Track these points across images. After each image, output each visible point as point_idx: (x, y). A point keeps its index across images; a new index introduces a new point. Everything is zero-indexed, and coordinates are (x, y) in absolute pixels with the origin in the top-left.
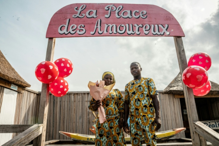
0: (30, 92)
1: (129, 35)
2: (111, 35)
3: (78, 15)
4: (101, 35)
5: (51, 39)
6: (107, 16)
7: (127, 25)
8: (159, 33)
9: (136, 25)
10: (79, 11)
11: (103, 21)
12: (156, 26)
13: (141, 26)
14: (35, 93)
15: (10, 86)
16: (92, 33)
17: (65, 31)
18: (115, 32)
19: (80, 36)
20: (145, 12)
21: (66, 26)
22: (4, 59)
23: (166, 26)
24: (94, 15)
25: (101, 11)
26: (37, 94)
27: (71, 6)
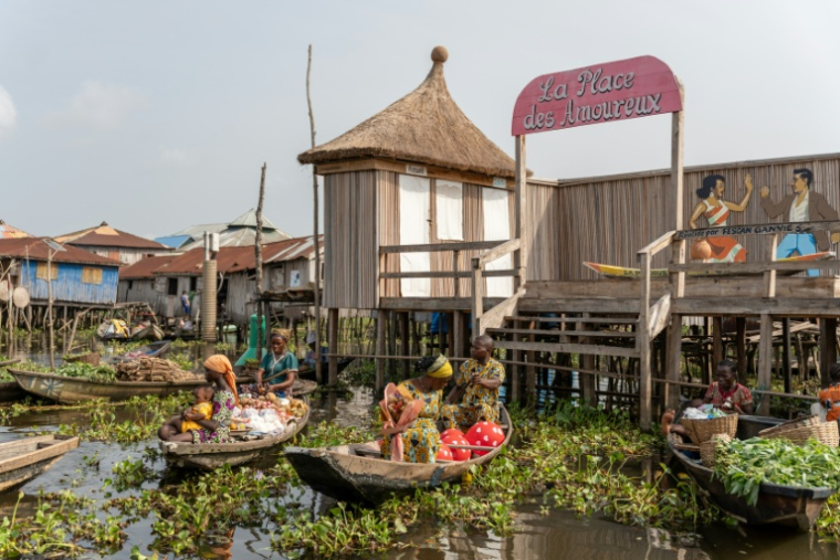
0: (537, 185)
1: (606, 120)
2: (584, 123)
3: (544, 97)
4: (572, 125)
5: (518, 137)
6: (580, 93)
7: (605, 104)
8: (645, 111)
9: (616, 102)
10: (545, 90)
11: (575, 103)
12: (644, 98)
13: (622, 102)
14: (548, 186)
15: (492, 182)
16: (562, 123)
17: (531, 125)
18: (589, 118)
19: (549, 128)
20: (632, 74)
21: (532, 116)
22: (471, 131)
23: (658, 95)
24: (563, 95)
25: (573, 84)
26: (554, 187)
27: (536, 81)
